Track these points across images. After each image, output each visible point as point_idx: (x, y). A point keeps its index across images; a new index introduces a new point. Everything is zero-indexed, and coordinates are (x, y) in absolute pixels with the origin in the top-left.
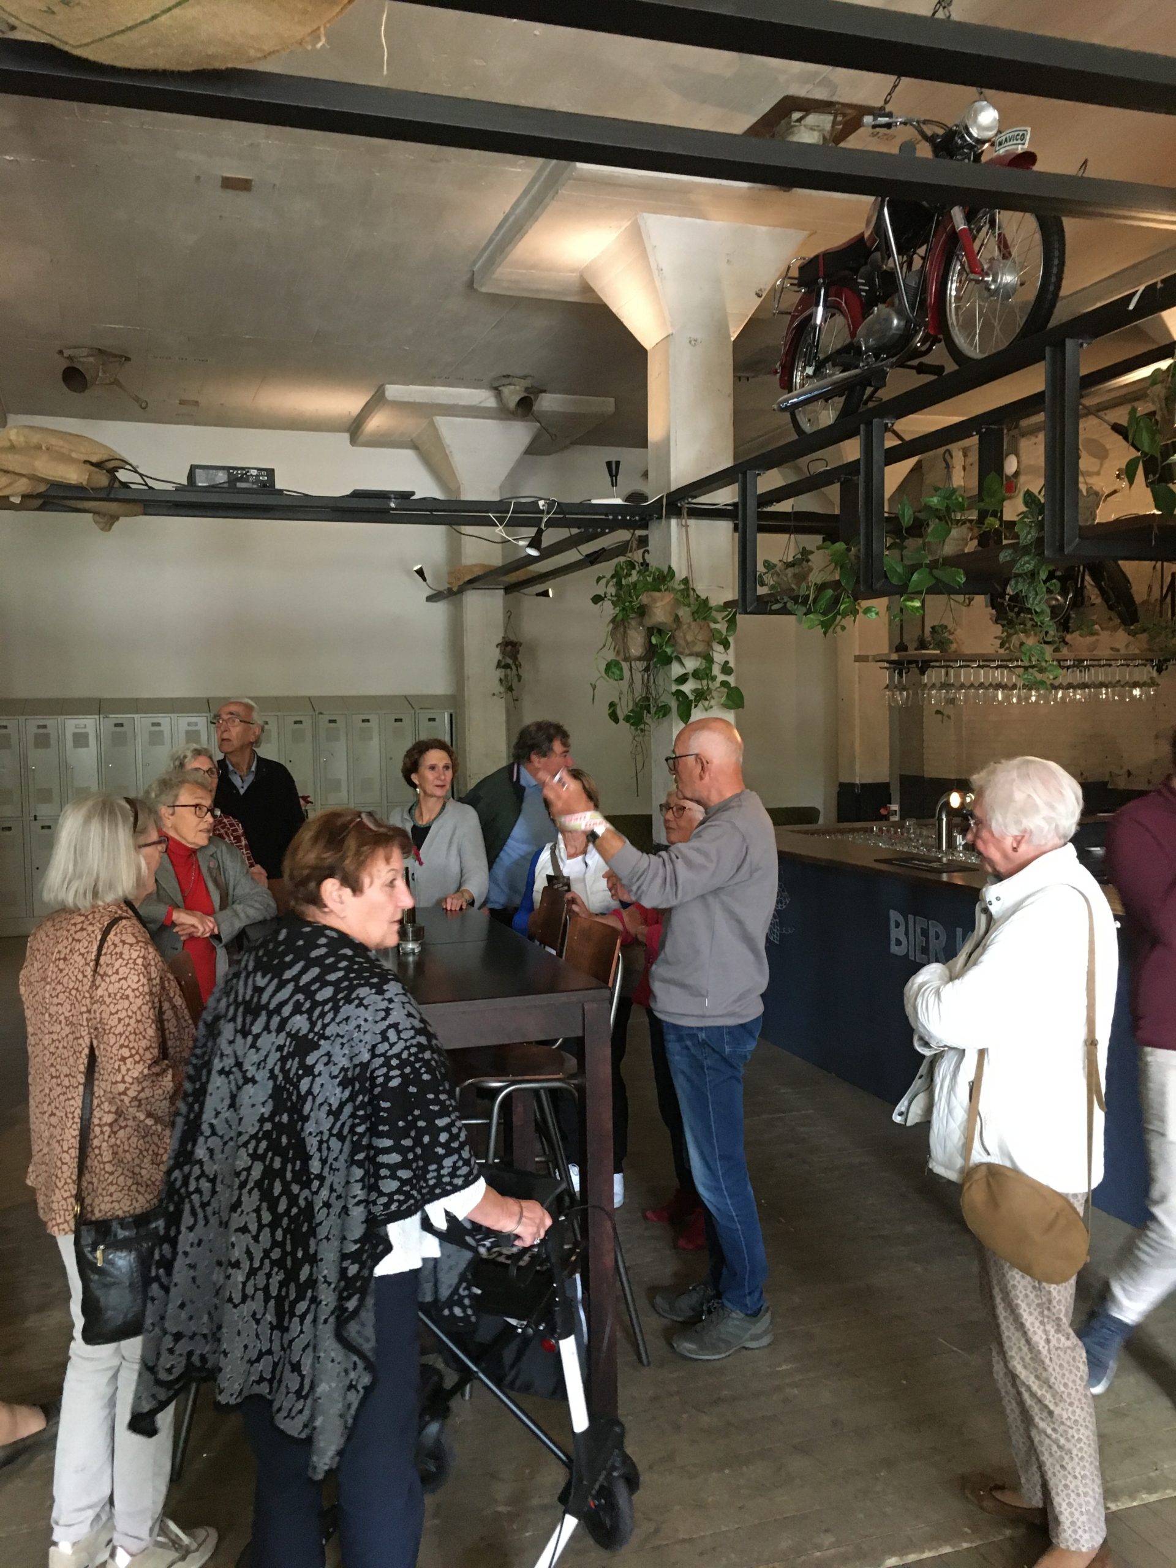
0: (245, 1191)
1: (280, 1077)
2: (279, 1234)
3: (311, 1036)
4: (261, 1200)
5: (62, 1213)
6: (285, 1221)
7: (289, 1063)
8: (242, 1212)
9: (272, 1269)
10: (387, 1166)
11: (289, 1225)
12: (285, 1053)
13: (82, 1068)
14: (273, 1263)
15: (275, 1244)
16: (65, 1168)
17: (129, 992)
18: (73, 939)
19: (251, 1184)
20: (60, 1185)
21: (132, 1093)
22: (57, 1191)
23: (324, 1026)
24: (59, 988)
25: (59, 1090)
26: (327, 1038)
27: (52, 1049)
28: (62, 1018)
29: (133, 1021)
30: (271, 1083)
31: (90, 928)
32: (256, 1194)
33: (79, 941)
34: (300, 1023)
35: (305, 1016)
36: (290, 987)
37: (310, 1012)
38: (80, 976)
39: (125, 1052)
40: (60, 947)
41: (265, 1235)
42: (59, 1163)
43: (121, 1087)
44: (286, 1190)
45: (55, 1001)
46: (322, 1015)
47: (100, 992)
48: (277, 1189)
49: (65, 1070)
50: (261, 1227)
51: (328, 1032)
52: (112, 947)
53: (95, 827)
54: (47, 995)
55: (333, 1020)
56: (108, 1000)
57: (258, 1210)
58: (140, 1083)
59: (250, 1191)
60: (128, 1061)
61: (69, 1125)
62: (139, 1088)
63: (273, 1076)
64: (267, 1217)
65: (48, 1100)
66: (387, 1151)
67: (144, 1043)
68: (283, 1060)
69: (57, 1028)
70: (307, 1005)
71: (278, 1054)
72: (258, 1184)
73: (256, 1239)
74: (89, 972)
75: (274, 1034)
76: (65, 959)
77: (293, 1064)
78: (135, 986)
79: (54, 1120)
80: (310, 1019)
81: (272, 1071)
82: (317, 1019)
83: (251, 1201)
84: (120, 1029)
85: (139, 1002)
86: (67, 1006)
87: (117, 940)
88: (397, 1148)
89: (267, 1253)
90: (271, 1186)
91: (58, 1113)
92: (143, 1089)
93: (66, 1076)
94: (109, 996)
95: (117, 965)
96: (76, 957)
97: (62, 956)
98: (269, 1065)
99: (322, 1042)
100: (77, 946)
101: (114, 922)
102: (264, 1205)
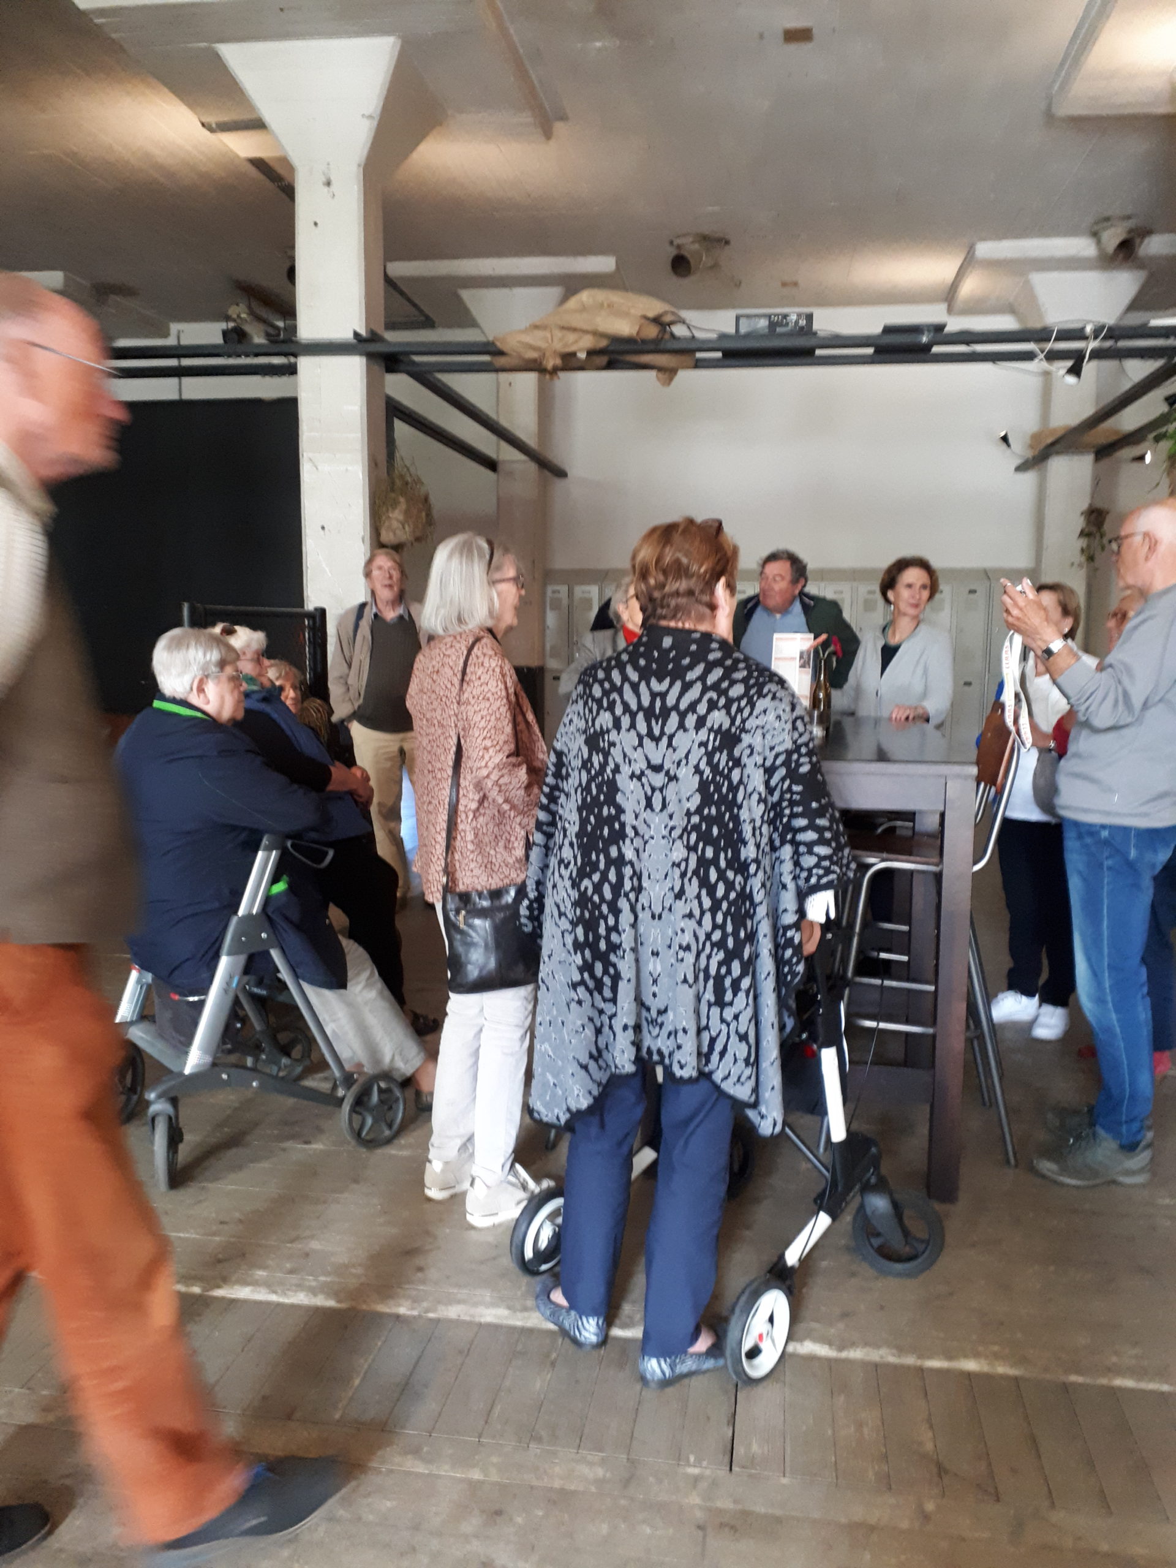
0: (686, 880)
1: (708, 772)
2: (719, 918)
3: (733, 730)
4: (700, 887)
5: (435, 883)
6: (725, 905)
7: (717, 755)
8: (686, 900)
9: (712, 950)
10: (805, 844)
11: (729, 909)
12: (710, 748)
13: (451, 763)
14: (713, 945)
15: (715, 926)
16: (438, 847)
17: (489, 695)
18: (444, 655)
19: (689, 874)
20: (433, 860)
21: (494, 777)
22: (432, 865)
23: (744, 721)
24: (433, 696)
25: (434, 783)
26: (747, 732)
27: (429, 748)
28: (436, 722)
29: (493, 718)
30: (697, 778)
31: (458, 646)
32: (695, 881)
33: (449, 656)
34: (718, 718)
35: (724, 712)
36: (698, 687)
37: (727, 707)
38: (449, 686)
39: (488, 743)
40: (434, 663)
41: (707, 919)
42: (433, 843)
43: (485, 772)
44: (722, 875)
45: (431, 707)
46: (740, 710)
47: (466, 695)
48: (713, 875)
49: (439, 765)
50: (702, 913)
51: (748, 725)
52: (475, 659)
53: (455, 561)
54: (424, 703)
55: (751, 714)
56: (472, 702)
57: (698, 897)
58: (500, 770)
59: (690, 880)
60: (491, 751)
61: (441, 810)
62: (500, 774)
63: (697, 770)
64: (707, 903)
65: (426, 792)
66: (803, 829)
67: (503, 738)
68: (710, 755)
69: (433, 730)
70: (722, 701)
71: (703, 750)
72: (696, 872)
73: (700, 923)
74: (456, 682)
75: (692, 732)
76: (438, 672)
77: (722, 759)
78: (494, 690)
79: (431, 808)
80: (728, 713)
81: (697, 767)
82: (736, 713)
83: (692, 888)
84: (483, 724)
85: (498, 703)
86: (439, 711)
87: (479, 654)
88: (811, 826)
89: (708, 936)
90: (707, 873)
91: (433, 802)
92: (502, 776)
93: (439, 770)
94: (473, 697)
95: (479, 673)
96: (447, 669)
97: (436, 669)
98: (693, 760)
99: (743, 735)
100: (446, 660)
101: (477, 640)
102: (704, 892)
